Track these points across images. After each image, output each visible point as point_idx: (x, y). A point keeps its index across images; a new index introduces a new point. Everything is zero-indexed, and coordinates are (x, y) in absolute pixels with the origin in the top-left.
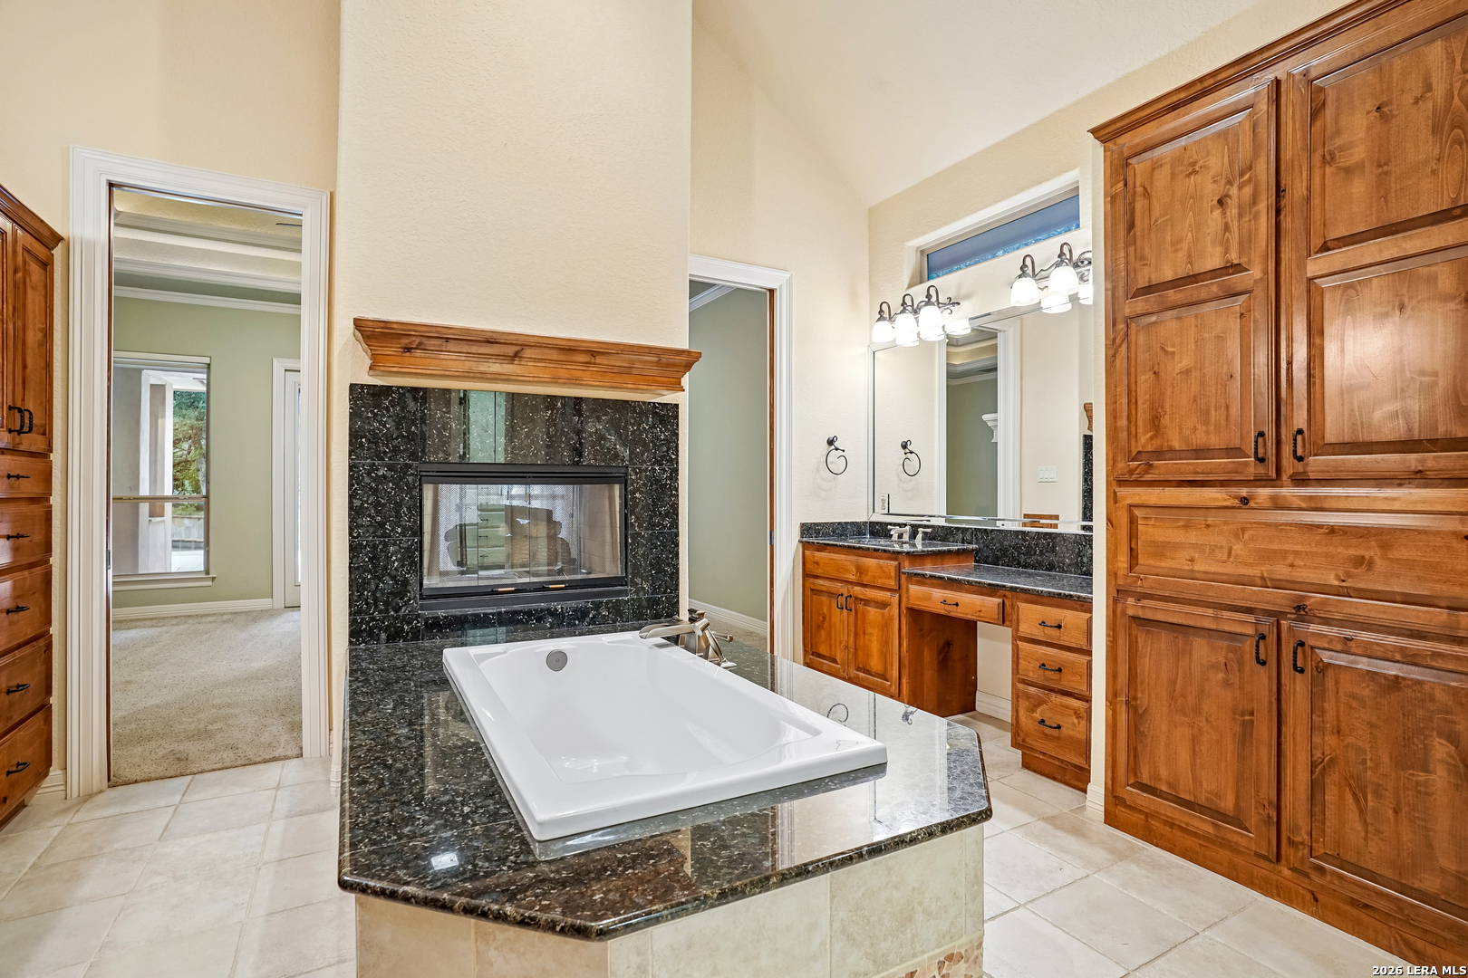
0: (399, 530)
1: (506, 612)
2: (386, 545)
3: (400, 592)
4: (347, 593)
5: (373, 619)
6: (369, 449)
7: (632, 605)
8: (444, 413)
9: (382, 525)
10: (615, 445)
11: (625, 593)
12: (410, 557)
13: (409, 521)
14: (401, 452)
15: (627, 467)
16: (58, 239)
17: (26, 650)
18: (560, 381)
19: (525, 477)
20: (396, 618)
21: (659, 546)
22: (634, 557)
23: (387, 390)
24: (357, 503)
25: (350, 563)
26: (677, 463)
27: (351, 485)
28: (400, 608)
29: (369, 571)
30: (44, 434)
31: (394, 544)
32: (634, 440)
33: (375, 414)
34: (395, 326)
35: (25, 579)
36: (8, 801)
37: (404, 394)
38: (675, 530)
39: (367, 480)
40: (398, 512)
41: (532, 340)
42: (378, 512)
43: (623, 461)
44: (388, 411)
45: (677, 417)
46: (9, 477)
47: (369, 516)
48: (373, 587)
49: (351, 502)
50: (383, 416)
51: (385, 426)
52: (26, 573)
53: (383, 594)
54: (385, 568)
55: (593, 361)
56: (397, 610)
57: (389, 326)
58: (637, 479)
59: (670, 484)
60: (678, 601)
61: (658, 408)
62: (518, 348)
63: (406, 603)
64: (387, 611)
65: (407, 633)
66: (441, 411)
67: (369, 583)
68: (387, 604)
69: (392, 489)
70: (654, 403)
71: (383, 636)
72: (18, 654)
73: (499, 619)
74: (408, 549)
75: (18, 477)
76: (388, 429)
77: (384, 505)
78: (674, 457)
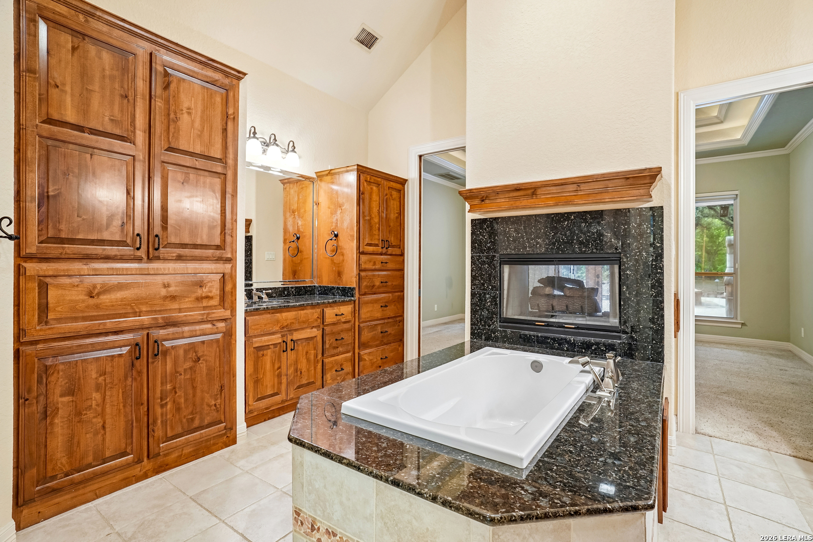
0: (490, 287)
1: (541, 336)
2: (485, 294)
3: (490, 318)
4: (470, 315)
5: (479, 329)
6: (478, 248)
7: (624, 346)
8: (510, 228)
9: (483, 284)
10: (611, 239)
11: (620, 338)
12: (495, 301)
13: (495, 283)
14: (491, 249)
15: (620, 253)
16: (406, 180)
17: (390, 320)
18: (559, 204)
19: (553, 261)
20: (489, 330)
21: (646, 308)
22: (625, 314)
23: (485, 220)
24: (474, 274)
25: (471, 301)
26: (662, 249)
27: (472, 266)
28: (490, 325)
29: (478, 306)
30: (400, 248)
31: (488, 294)
32: (626, 235)
33: (481, 232)
34: (474, 191)
35: (390, 297)
36: (381, 368)
37: (492, 221)
38: (661, 299)
39: (477, 262)
40: (490, 279)
41: (539, 184)
42: (482, 278)
43: (616, 249)
44: (486, 230)
45: (662, 216)
46: (382, 263)
47: (478, 280)
48: (480, 313)
49: (472, 273)
50: (484, 233)
51: (484, 237)
52: (390, 295)
53: (483, 317)
54: (484, 305)
55: (579, 189)
56: (489, 326)
57: (472, 191)
58: (628, 261)
59: (656, 265)
60: (663, 351)
61: (644, 211)
62: (533, 190)
63: (493, 323)
64: (485, 326)
65: (493, 338)
66: (509, 228)
67: (478, 311)
68: (485, 322)
69: (488, 267)
70: (641, 208)
71: (483, 337)
72: (386, 321)
73: (537, 339)
74: (494, 297)
75: (386, 263)
76: (486, 239)
77: (484, 275)
78: (658, 245)
